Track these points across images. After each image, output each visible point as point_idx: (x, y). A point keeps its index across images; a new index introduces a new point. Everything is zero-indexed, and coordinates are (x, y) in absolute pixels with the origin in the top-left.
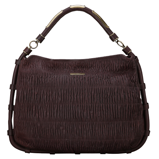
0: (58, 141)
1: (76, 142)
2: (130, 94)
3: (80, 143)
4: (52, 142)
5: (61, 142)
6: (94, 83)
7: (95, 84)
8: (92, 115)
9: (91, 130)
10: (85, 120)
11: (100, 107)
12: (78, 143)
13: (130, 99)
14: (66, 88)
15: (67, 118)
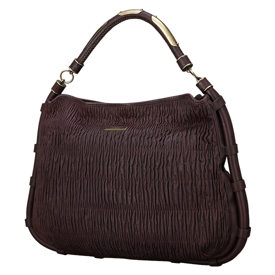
0: (84, 238)
1: (109, 242)
2: (196, 163)
3: (115, 244)
6: (136, 145)
8: (129, 198)
9: (130, 224)
10: (119, 207)
11: (143, 186)
13: (194, 173)
15: (93, 202)
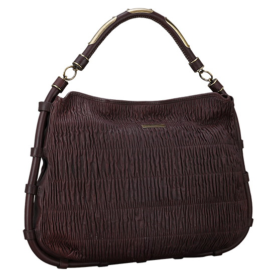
0: (131, 241)
1: (160, 241)
2: (233, 156)
3: (166, 242)
4: (119, 243)
5: (136, 243)
7: (184, 141)
8: (183, 193)
9: (184, 219)
10: (174, 203)
11: (196, 180)
12: (163, 242)
13: (233, 165)
14: (141, 151)
15: (145, 201)
